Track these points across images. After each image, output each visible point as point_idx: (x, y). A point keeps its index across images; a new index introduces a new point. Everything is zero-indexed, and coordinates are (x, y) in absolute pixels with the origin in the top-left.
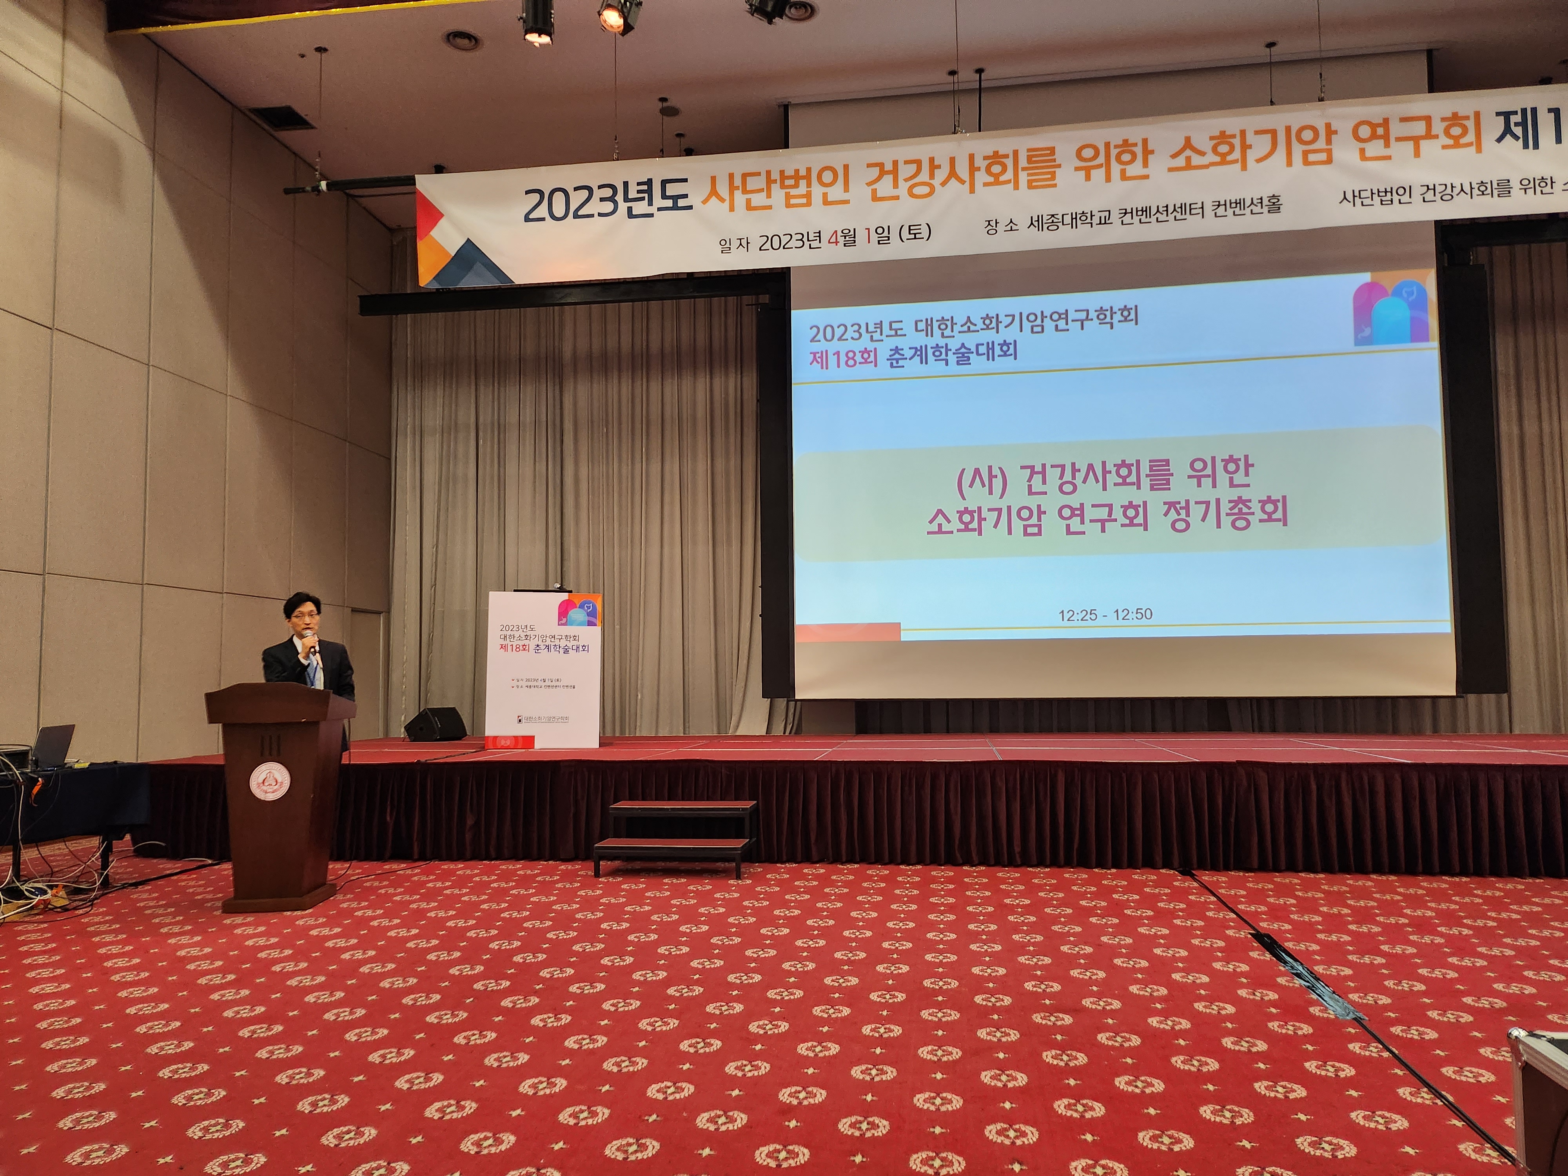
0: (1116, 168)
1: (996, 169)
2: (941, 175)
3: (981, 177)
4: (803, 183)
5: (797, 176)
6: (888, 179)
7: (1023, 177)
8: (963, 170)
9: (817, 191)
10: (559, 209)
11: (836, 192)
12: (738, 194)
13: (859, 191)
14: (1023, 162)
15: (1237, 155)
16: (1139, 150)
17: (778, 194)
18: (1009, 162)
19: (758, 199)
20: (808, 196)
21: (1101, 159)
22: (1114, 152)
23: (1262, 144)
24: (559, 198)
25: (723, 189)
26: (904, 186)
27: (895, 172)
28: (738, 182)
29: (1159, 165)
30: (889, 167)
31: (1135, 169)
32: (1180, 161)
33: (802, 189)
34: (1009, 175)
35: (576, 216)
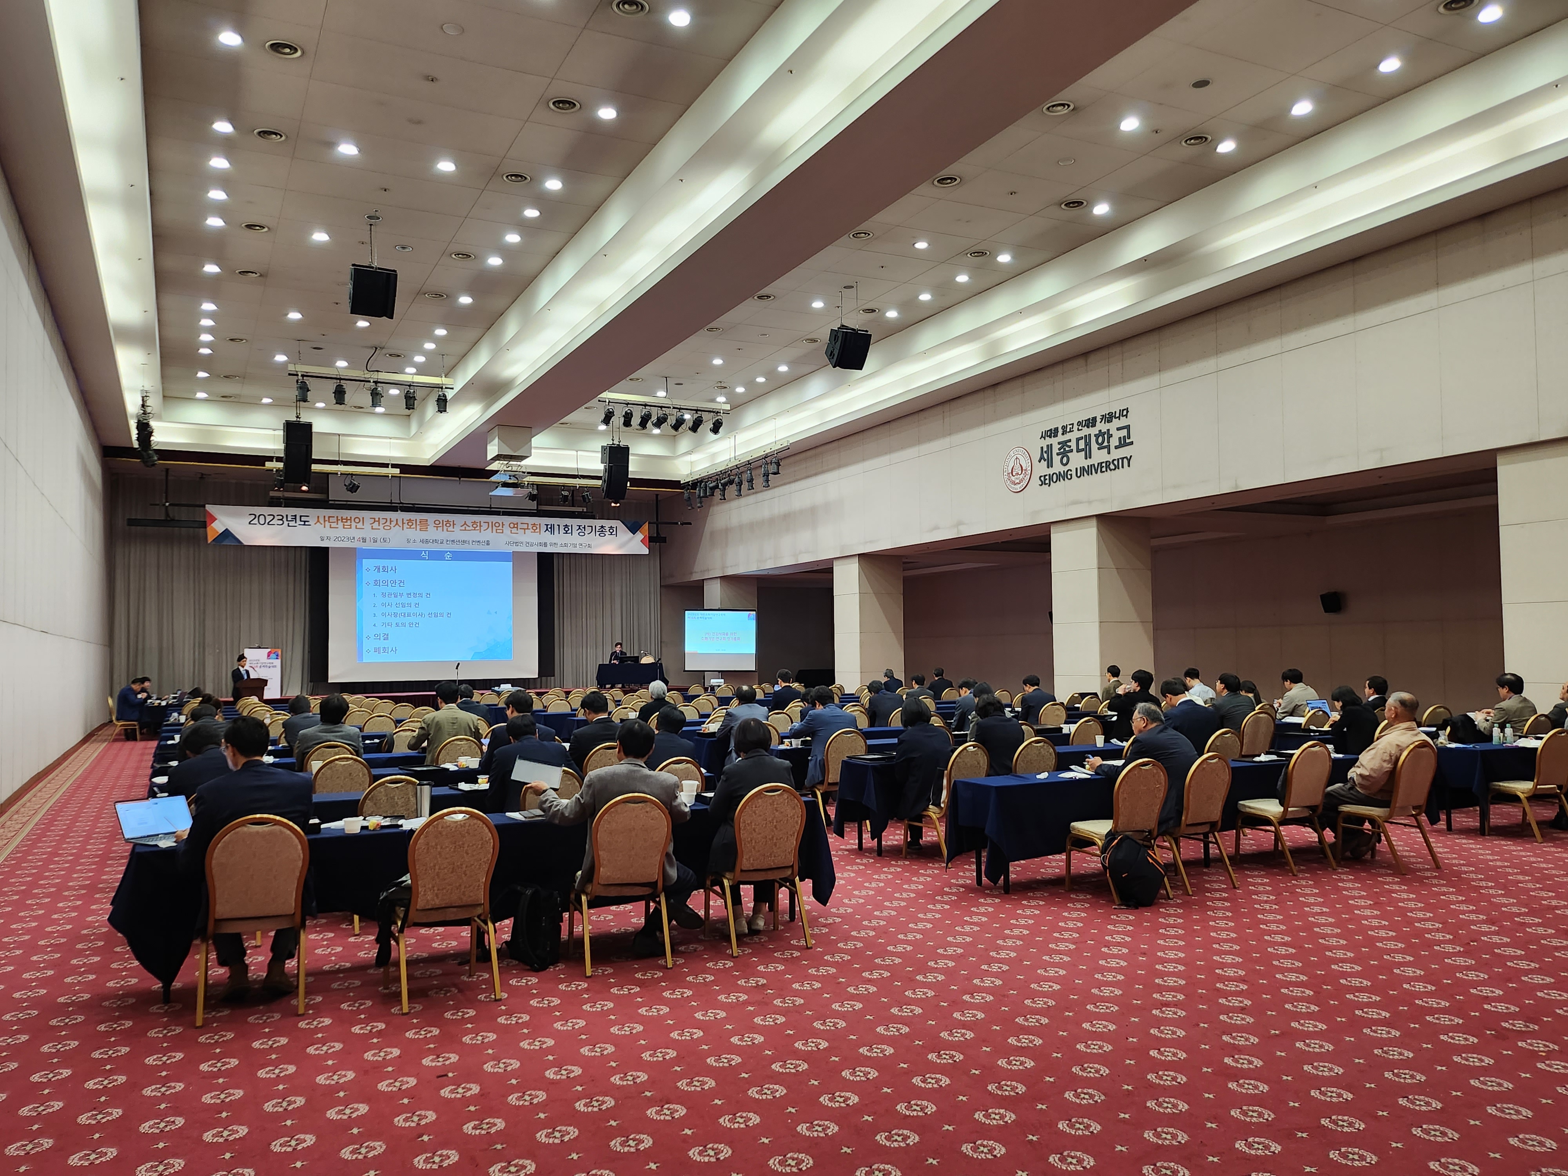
0: (445, 527)
1: (410, 524)
2: (393, 523)
3: (406, 526)
4: (349, 521)
5: (346, 519)
6: (377, 523)
7: (418, 527)
8: (400, 523)
9: (354, 524)
10: (262, 521)
11: (360, 525)
12: (327, 522)
13: (367, 526)
14: (418, 523)
15: (478, 528)
16: (452, 523)
17: (340, 524)
18: (414, 522)
19: (333, 525)
20: (350, 525)
21: (441, 525)
22: (445, 523)
23: (485, 526)
24: (262, 518)
25: (322, 520)
26: (382, 526)
27: (379, 521)
28: (327, 519)
29: (457, 528)
30: (377, 519)
31: (451, 529)
32: (463, 528)
33: (349, 523)
34: (414, 526)
35: (268, 524)
